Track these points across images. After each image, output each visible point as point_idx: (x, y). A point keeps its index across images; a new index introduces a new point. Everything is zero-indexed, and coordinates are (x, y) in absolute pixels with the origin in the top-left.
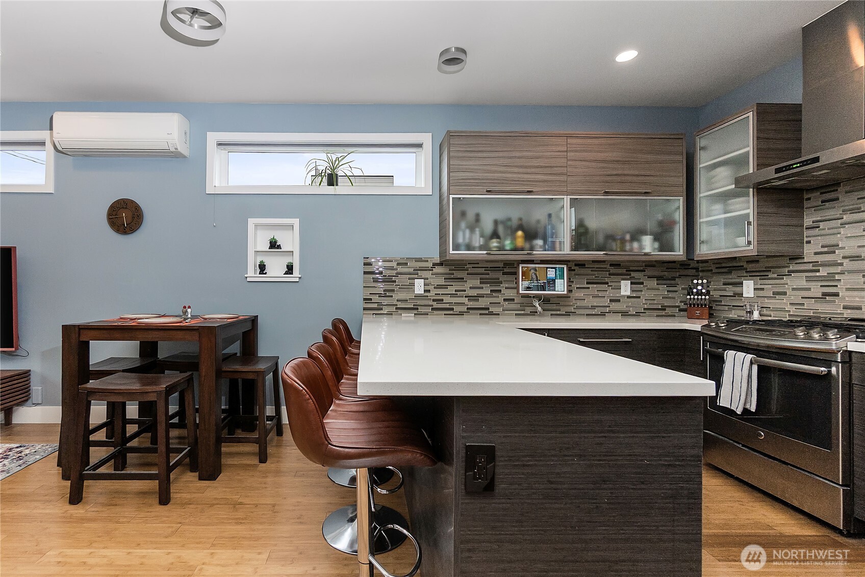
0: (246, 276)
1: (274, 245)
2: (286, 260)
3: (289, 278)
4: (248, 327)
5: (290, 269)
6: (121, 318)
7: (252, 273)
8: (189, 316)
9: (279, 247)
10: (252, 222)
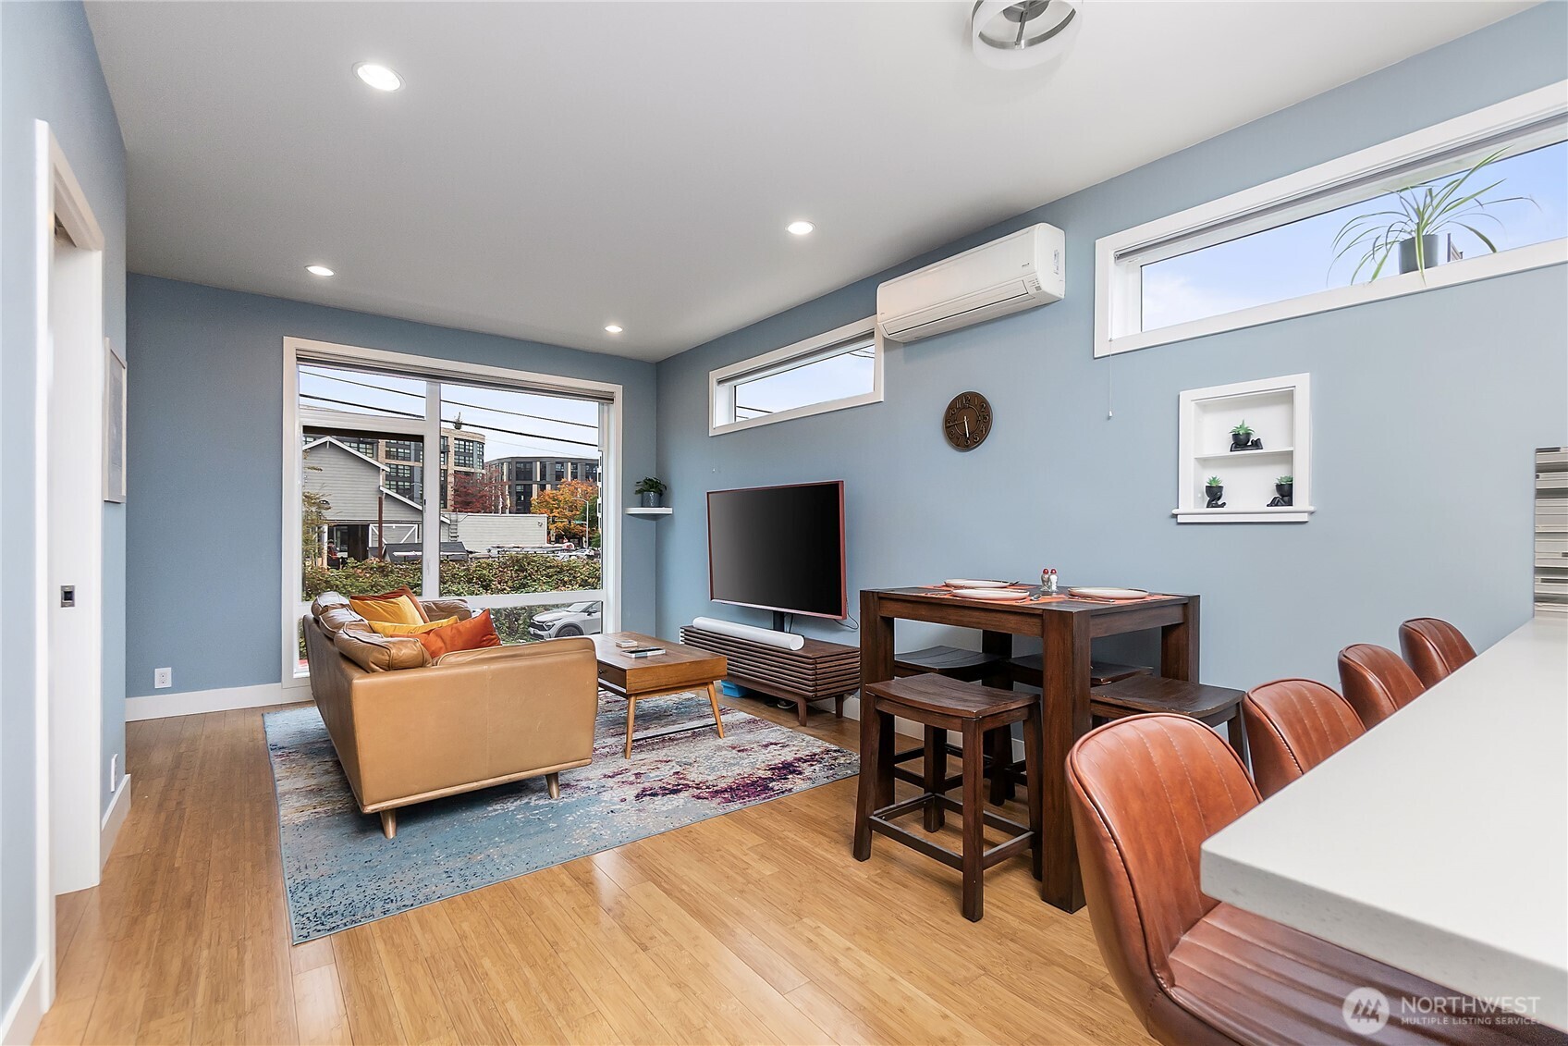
0: (1175, 511)
1: (1242, 441)
2: (1276, 474)
3: (1282, 513)
4: (1174, 617)
5: (1285, 493)
6: (947, 586)
7: (1191, 503)
8: (1054, 588)
9: (1257, 444)
10: (1188, 398)
